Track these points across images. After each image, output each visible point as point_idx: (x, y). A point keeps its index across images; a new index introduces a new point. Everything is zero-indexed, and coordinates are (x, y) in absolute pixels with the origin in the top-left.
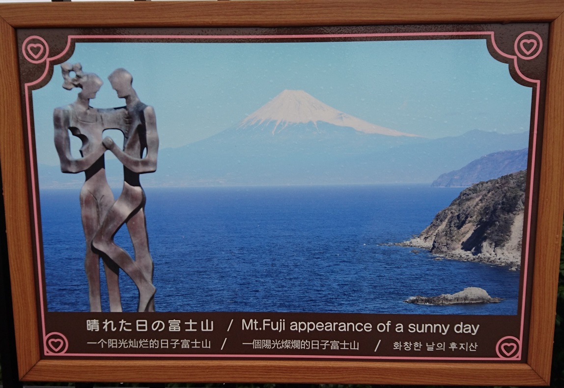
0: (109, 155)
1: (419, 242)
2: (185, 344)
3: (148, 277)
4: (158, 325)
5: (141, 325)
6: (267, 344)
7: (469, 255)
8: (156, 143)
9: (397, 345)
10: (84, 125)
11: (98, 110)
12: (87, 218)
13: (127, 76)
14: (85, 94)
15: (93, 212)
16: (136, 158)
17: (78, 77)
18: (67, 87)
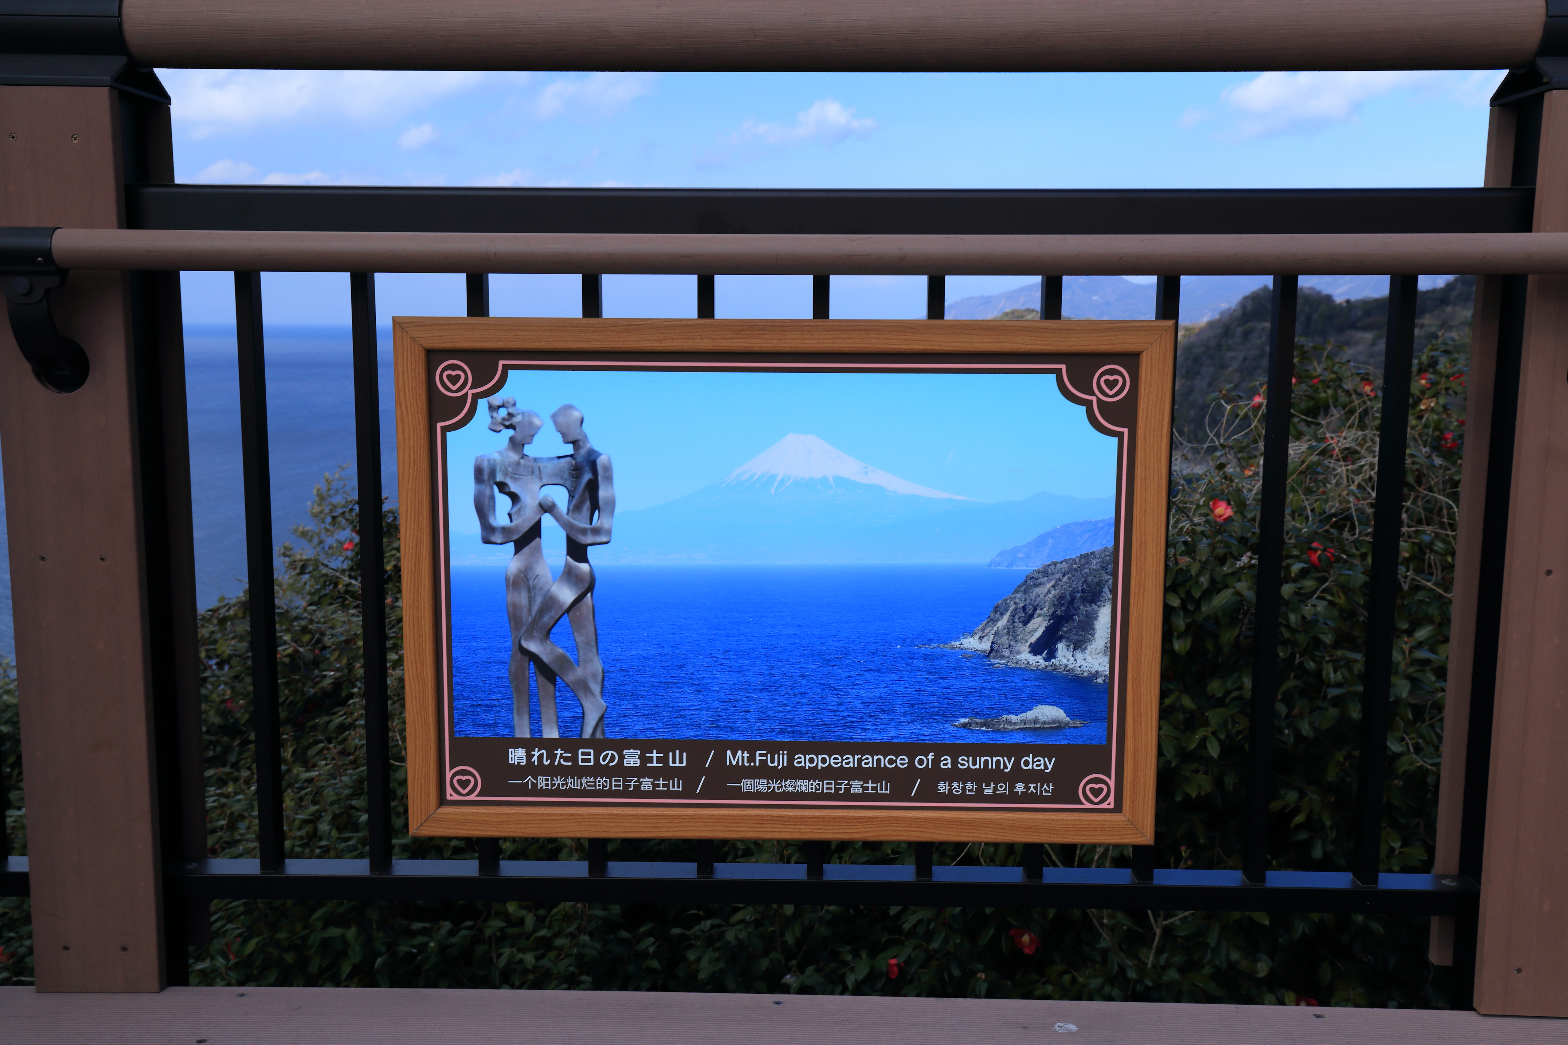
0: (547, 521)
1: (971, 643)
2: (647, 784)
3: (596, 688)
4: (609, 756)
5: (586, 757)
6: (761, 785)
7: (1038, 661)
8: (611, 504)
9: (942, 787)
10: (515, 479)
11: (535, 460)
12: (514, 606)
13: (576, 414)
14: (519, 438)
15: (522, 598)
16: (585, 525)
17: (510, 415)
18: (494, 428)
